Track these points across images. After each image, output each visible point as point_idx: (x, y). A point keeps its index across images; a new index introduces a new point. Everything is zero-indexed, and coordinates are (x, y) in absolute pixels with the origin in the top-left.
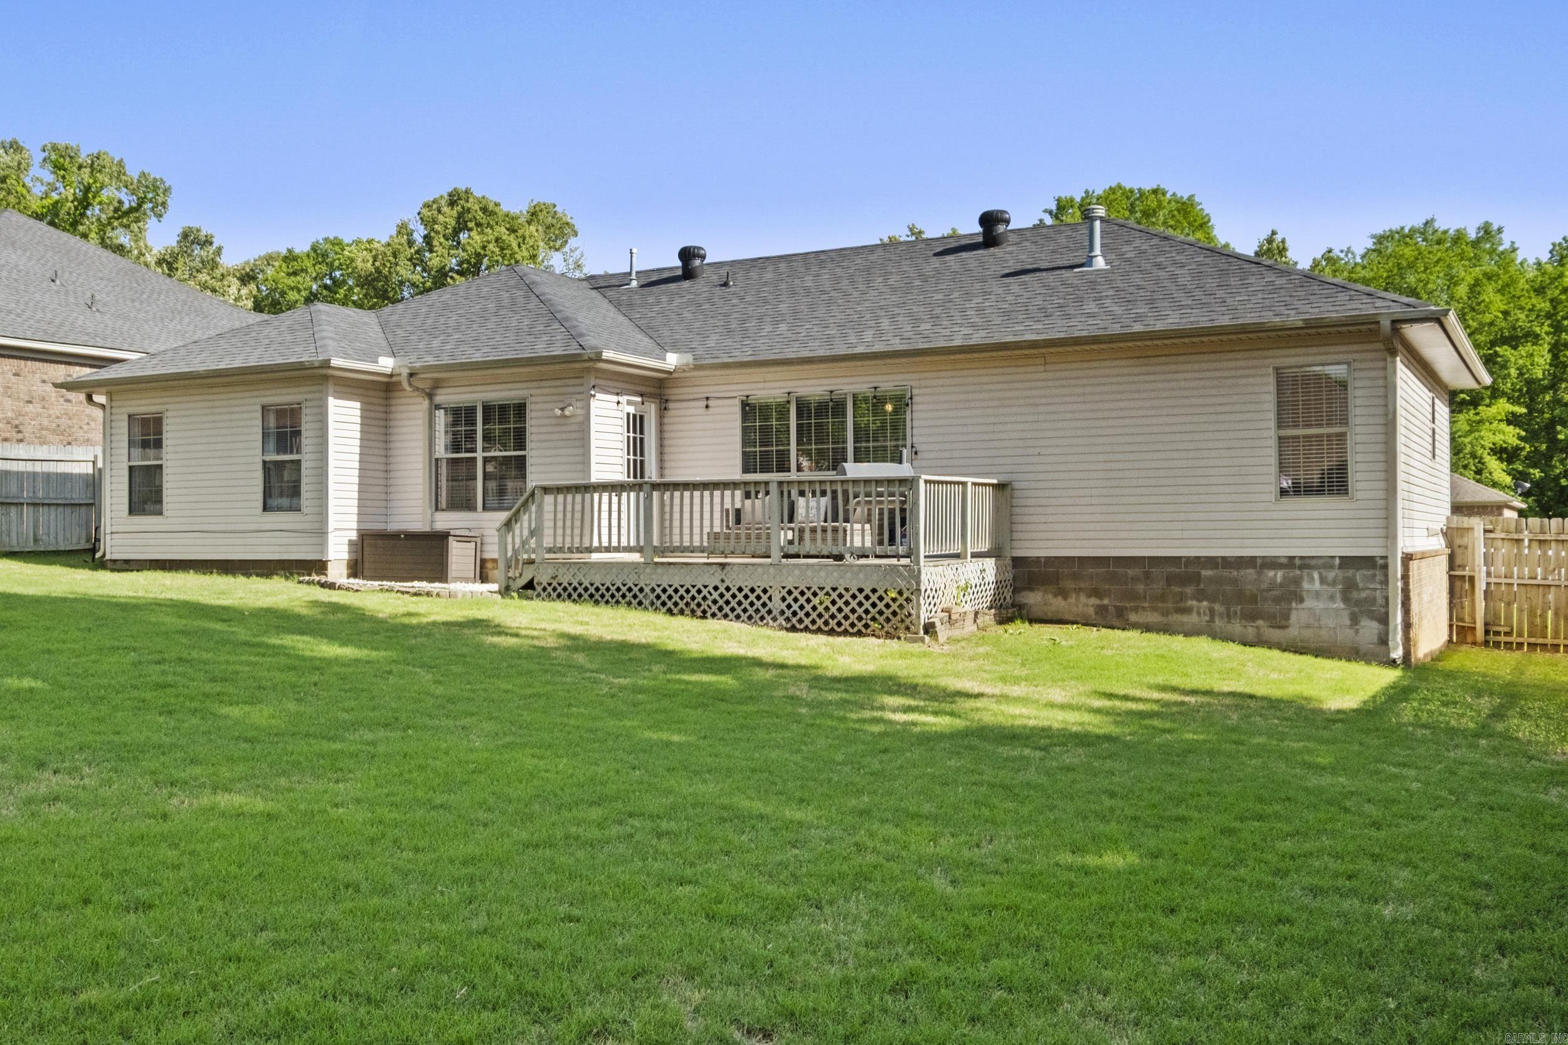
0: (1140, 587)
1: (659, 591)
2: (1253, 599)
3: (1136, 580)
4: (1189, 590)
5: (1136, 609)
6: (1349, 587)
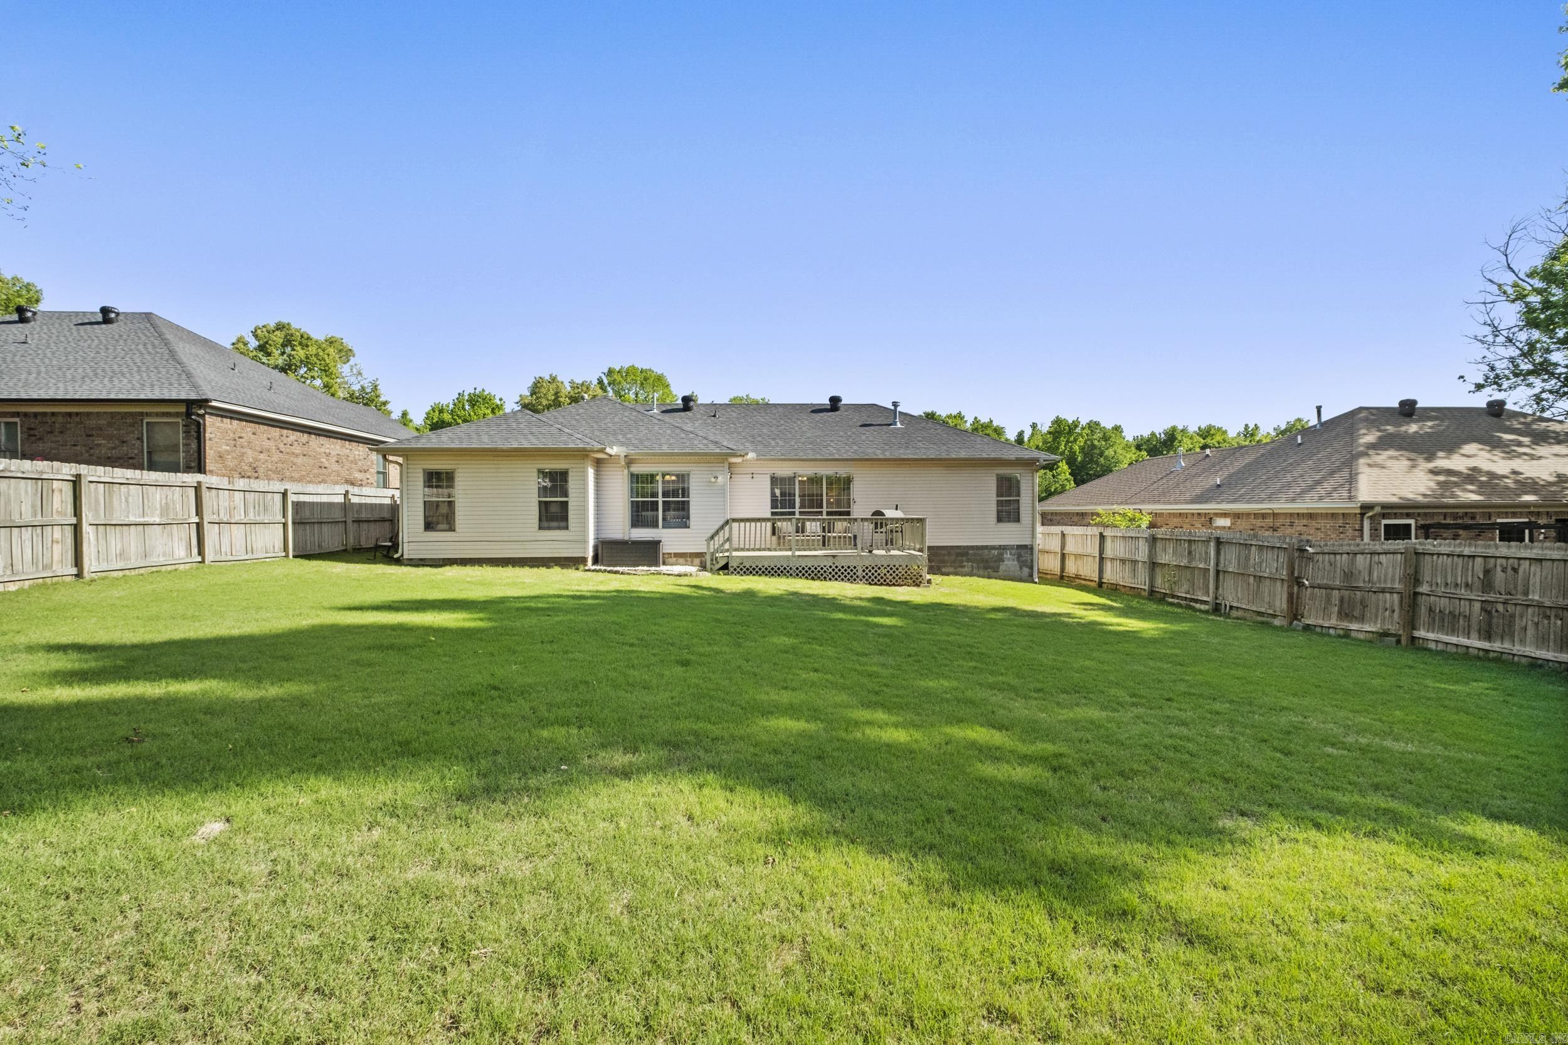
0: (946, 558)
1: (800, 569)
2: (987, 561)
3: (945, 555)
4: (964, 559)
5: (944, 567)
6: (1019, 556)
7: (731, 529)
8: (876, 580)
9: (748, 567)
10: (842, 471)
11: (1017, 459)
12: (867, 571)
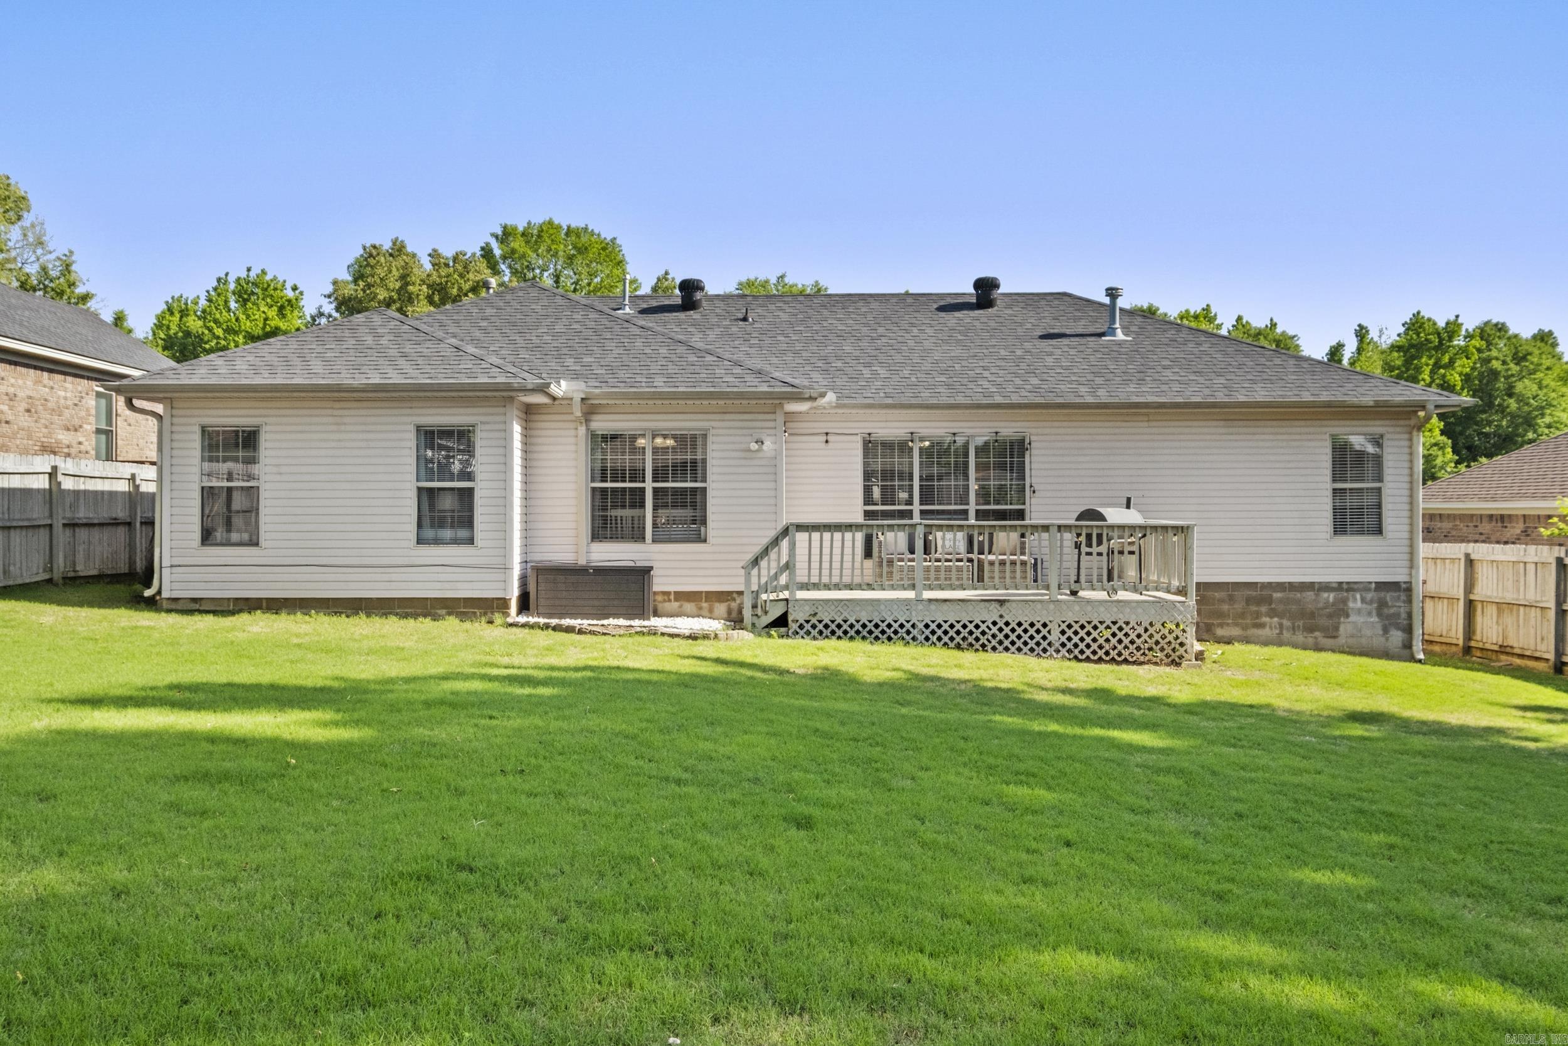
0: (1225, 607)
1: (933, 626)
2: (1312, 615)
3: (1222, 601)
4: (1264, 609)
5: (1221, 625)
6: (1382, 604)
7: (792, 546)
8: (1088, 652)
9: (827, 621)
10: (1009, 429)
11: (1378, 404)
12: (1070, 633)
